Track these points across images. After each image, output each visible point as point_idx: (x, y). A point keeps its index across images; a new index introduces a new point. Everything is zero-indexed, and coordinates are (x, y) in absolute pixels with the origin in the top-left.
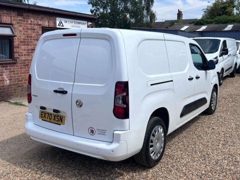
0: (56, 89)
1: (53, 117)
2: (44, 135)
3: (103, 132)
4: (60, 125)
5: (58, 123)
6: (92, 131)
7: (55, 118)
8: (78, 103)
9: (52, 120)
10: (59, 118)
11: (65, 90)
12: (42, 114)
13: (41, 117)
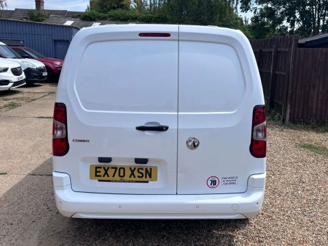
0: (142, 124)
1: (128, 173)
2: (120, 206)
3: (232, 181)
4: (147, 182)
5: (144, 179)
6: (214, 182)
7: (133, 174)
8: (190, 144)
9: (127, 177)
10: (144, 172)
11: (162, 124)
12: (96, 172)
13: (96, 176)
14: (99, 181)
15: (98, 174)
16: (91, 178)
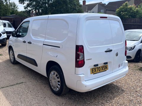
0: (106, 50)
3: (122, 64)
4: (106, 71)
5: (105, 70)
6: (119, 66)
7: (102, 69)
9: (101, 71)
10: (105, 67)
11: (111, 49)
12: (92, 71)
13: (93, 72)
14: (94, 74)
15: (93, 71)
16: (91, 74)
